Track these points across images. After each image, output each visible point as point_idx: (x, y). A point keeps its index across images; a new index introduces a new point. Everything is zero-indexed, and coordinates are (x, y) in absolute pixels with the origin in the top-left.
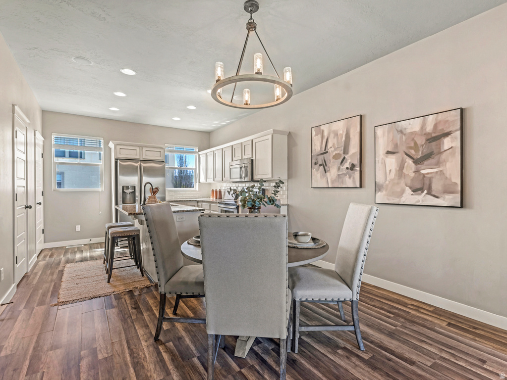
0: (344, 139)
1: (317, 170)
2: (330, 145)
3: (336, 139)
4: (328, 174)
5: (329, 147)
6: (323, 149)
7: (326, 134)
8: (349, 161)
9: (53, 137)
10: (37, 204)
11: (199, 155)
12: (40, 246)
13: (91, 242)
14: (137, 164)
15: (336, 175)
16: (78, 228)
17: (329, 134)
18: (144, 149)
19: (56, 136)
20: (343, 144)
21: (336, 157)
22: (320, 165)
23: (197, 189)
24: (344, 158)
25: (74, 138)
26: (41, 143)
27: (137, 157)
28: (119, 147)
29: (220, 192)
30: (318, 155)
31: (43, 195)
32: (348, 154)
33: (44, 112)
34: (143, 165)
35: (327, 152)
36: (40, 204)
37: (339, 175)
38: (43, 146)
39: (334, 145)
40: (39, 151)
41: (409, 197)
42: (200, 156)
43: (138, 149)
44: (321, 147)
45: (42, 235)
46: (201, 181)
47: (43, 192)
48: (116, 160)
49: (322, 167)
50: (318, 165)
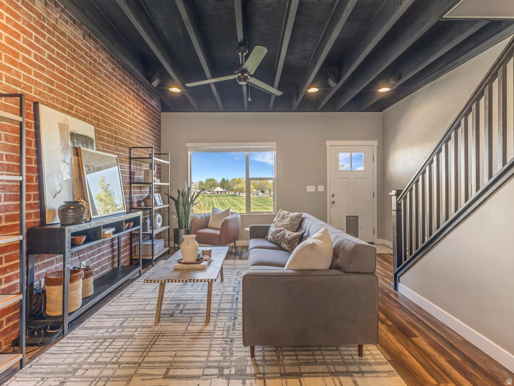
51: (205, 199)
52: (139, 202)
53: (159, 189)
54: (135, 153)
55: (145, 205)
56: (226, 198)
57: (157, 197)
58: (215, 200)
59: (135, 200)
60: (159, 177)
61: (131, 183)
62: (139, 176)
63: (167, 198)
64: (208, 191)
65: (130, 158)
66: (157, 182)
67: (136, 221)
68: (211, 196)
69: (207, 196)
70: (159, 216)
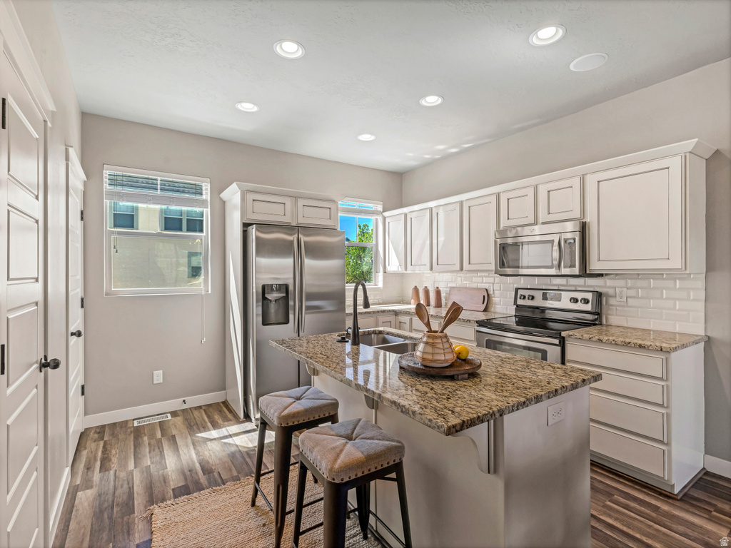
9: (106, 173)
10: (73, 334)
11: (384, 218)
12: (77, 423)
13: (185, 407)
14: (294, 238)
16: (158, 377)
18: (301, 202)
19: (112, 172)
23: (380, 285)
25: (150, 177)
26: (81, 187)
27: (287, 219)
28: (251, 197)
29: (438, 293)
31: (82, 306)
33: (87, 118)
34: (303, 239)
36: (79, 334)
38: (84, 193)
40: (76, 204)
42: (387, 220)
43: (288, 202)
45: (82, 399)
46: (389, 269)
47: (82, 299)
48: (246, 226)
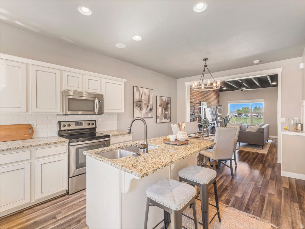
0: (148, 97)
1: (137, 109)
2: (143, 98)
3: (145, 96)
4: (142, 111)
5: (142, 99)
6: (140, 99)
7: (141, 92)
8: (150, 107)
15: (145, 112)
17: (142, 93)
20: (148, 99)
21: (145, 104)
22: (139, 107)
24: (148, 105)
30: (137, 102)
32: (149, 104)
35: (142, 101)
37: (146, 112)
39: (144, 98)
41: (164, 120)
44: (139, 98)
49: (139, 108)
50: (138, 106)
51: (241, 120)
52: (214, 119)
53: (219, 116)
54: (213, 107)
55: (216, 119)
56: (257, 120)
57: (219, 118)
58: (249, 121)
59: (213, 119)
60: (219, 112)
61: (212, 114)
62: (214, 112)
63: (222, 118)
64: (244, 115)
65: (212, 108)
66: (219, 114)
67: (214, 124)
68: (246, 119)
69: (243, 118)
70: (219, 123)
